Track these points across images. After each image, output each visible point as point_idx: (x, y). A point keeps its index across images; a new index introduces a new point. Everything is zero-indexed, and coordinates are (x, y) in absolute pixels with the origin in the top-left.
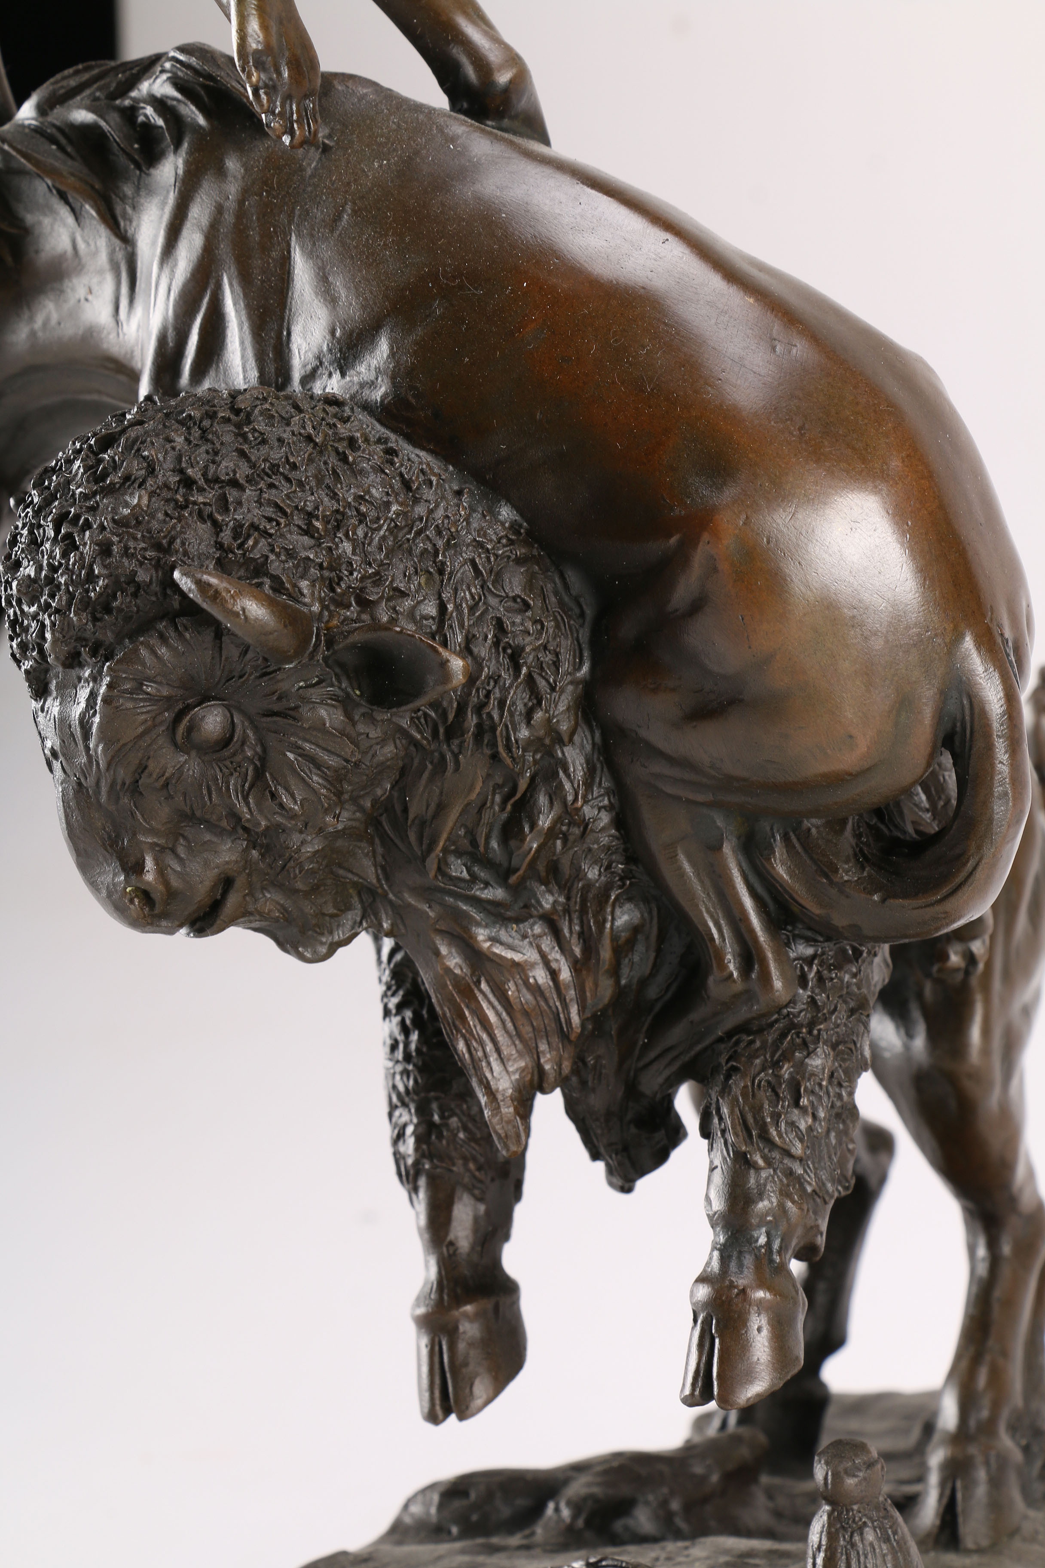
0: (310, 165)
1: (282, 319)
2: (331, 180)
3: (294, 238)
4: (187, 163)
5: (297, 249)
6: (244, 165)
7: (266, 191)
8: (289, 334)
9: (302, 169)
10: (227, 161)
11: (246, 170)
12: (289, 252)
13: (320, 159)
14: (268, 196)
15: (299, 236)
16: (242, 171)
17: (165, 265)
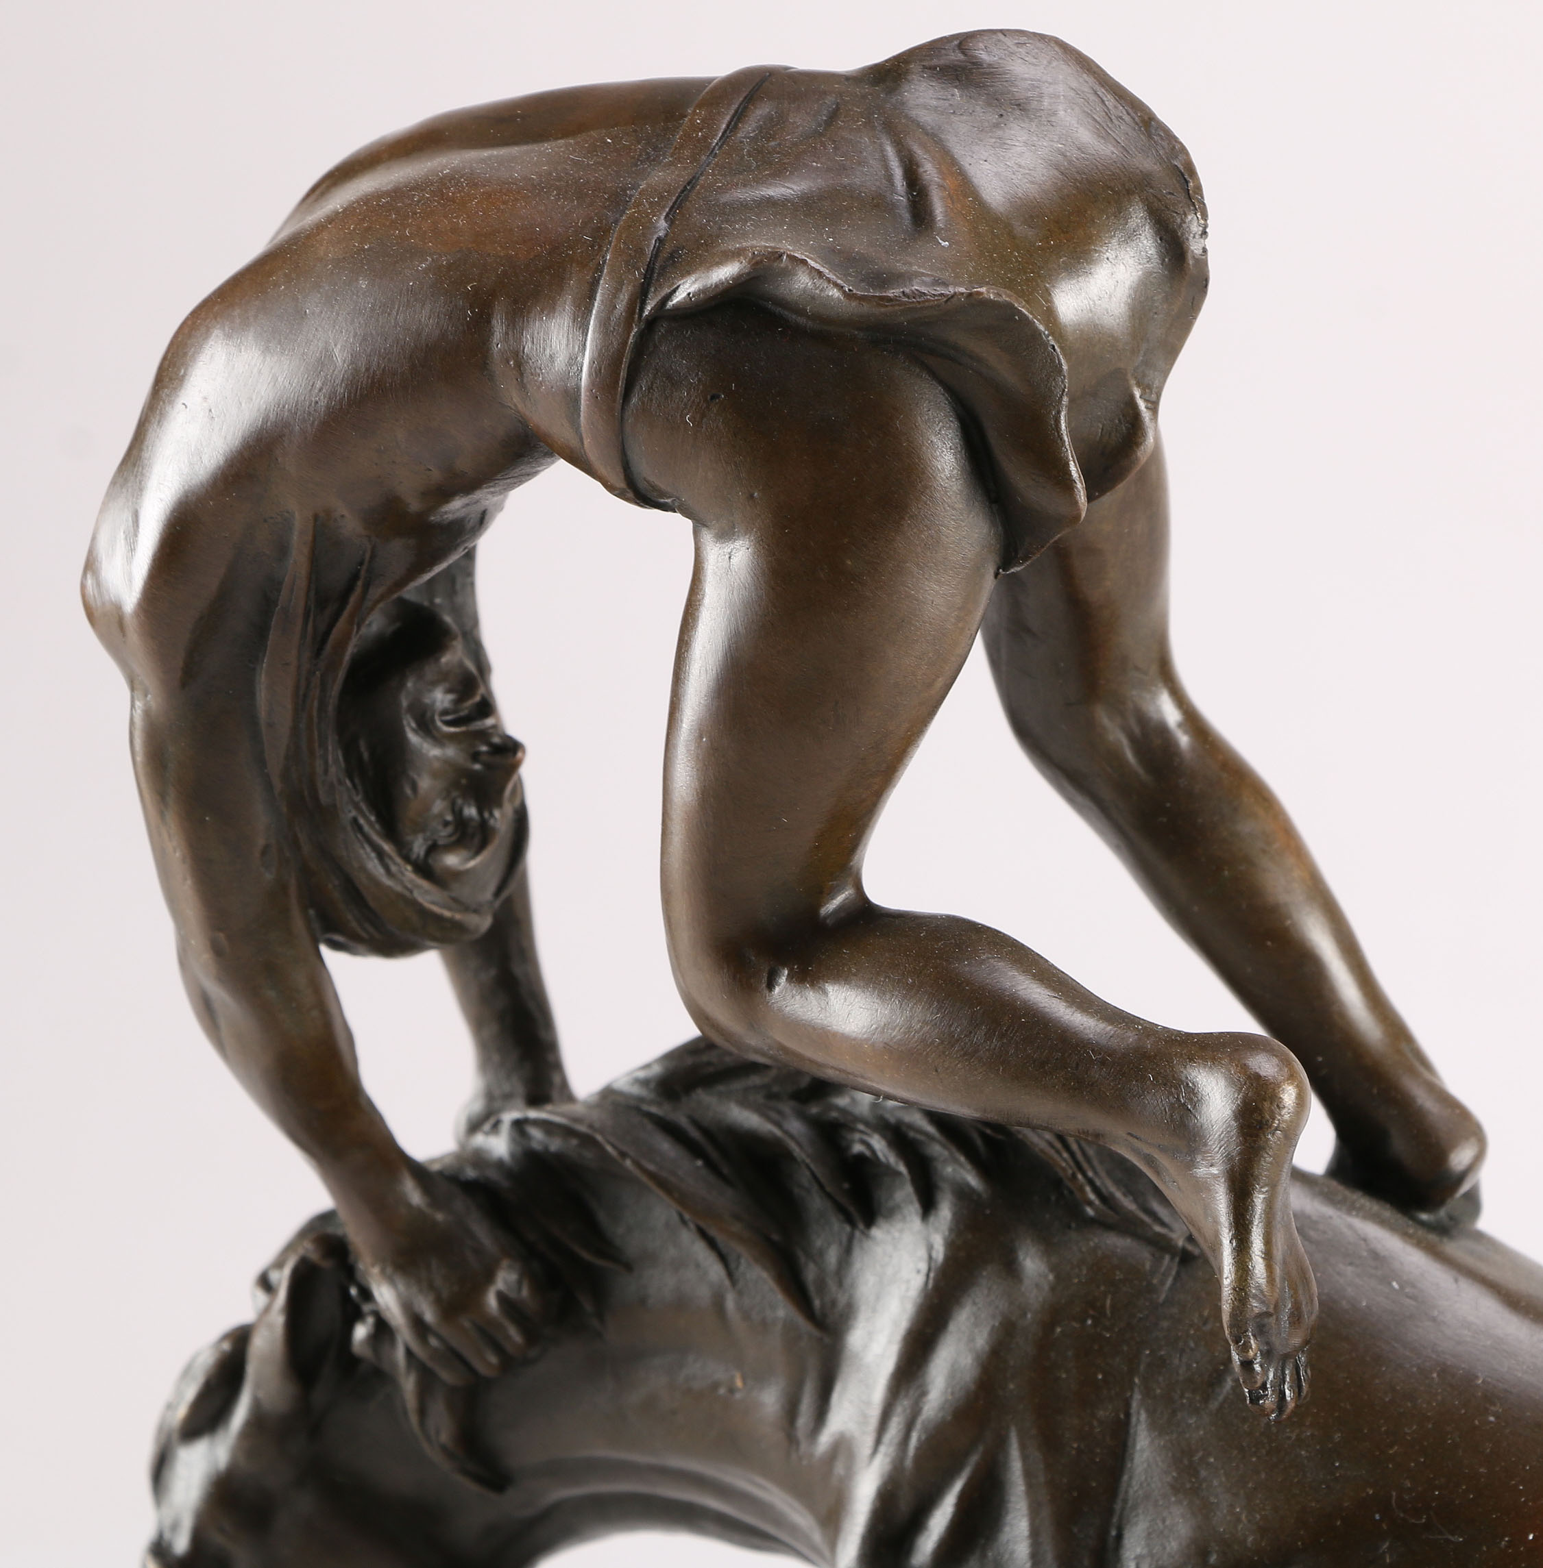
0: (1162, 1283)
1: (1110, 1512)
2: (1201, 1316)
3: (1137, 1397)
4: (951, 1246)
5: (1143, 1416)
6: (1053, 1268)
7: (1093, 1317)
8: (1120, 1537)
9: (1151, 1289)
10: (1021, 1255)
11: (1057, 1277)
12: (1128, 1415)
13: (1178, 1273)
14: (1095, 1325)
15: (1147, 1392)
16: (1051, 1277)
17: (903, 1393)
